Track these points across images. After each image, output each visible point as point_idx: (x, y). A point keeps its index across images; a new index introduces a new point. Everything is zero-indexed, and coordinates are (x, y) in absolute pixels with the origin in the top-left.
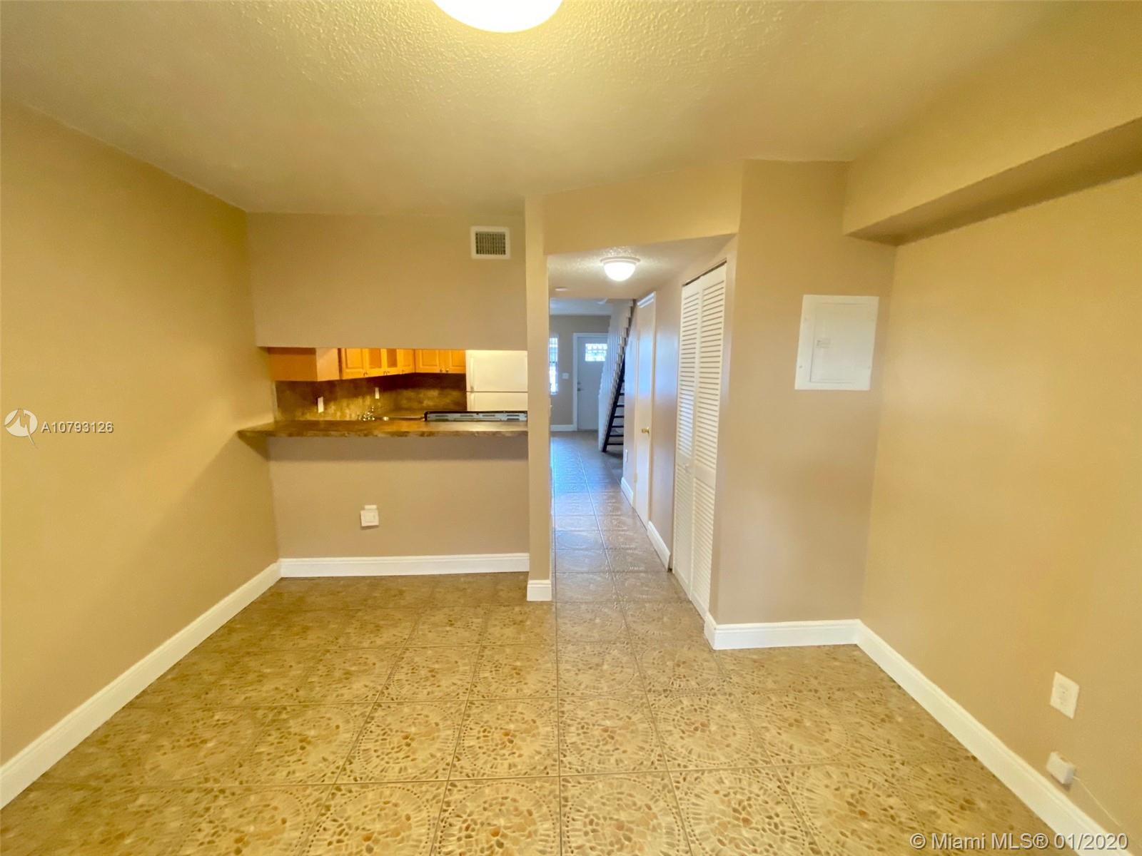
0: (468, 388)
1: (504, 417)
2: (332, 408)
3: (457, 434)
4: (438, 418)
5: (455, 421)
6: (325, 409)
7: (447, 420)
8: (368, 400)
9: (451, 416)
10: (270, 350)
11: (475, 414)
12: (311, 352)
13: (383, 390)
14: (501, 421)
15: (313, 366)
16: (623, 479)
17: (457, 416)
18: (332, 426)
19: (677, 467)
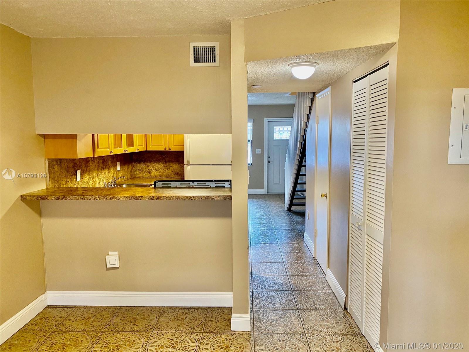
0: (186, 163)
1: (213, 185)
2: (87, 177)
3: (178, 198)
4: (164, 185)
5: (176, 188)
6: (82, 179)
7: (170, 187)
8: (112, 171)
9: (173, 184)
10: (44, 136)
11: (191, 183)
12: (73, 137)
13: (122, 164)
14: (211, 187)
15: (74, 147)
16: (305, 233)
17: (178, 184)
18: (86, 192)
19: (351, 225)
